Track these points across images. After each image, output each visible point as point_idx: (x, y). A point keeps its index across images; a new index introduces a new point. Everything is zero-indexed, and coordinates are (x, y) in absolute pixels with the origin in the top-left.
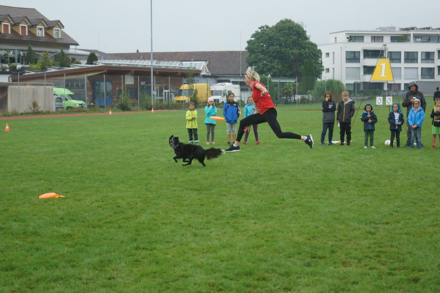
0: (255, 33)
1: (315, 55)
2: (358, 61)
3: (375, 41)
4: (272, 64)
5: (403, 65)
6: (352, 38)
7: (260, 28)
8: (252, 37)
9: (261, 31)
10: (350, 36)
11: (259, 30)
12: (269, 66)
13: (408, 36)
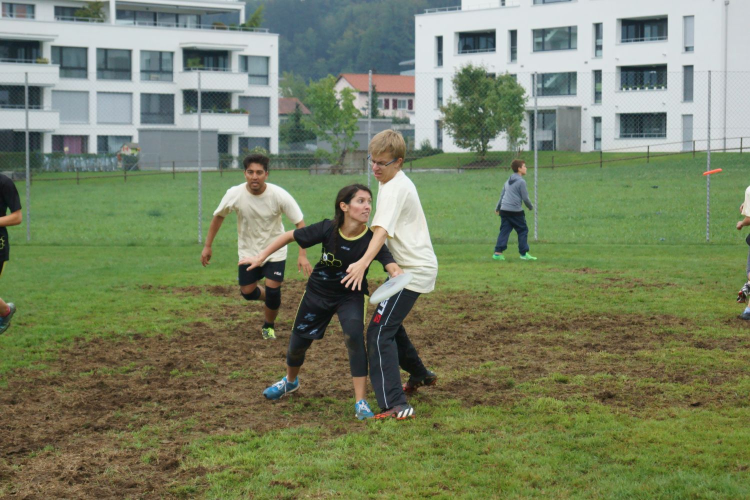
3: (11, 16)
5: (92, 84)
13: (101, 7)
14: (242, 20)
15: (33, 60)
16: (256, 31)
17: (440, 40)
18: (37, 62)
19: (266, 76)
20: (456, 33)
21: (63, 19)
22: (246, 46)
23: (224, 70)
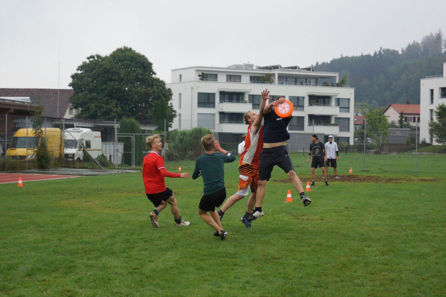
0: (81, 64)
1: (165, 95)
2: (212, 105)
3: (231, 81)
4: (109, 106)
6: (205, 76)
7: (88, 58)
8: (78, 70)
9: (90, 61)
10: (202, 73)
11: (88, 61)
12: (105, 109)
13: (271, 76)
14: (337, 81)
15: (241, 101)
16: (344, 87)
17: (432, 91)
18: (242, 102)
19: (348, 108)
20: (440, 88)
21: (254, 82)
22: (339, 94)
23: (328, 105)
